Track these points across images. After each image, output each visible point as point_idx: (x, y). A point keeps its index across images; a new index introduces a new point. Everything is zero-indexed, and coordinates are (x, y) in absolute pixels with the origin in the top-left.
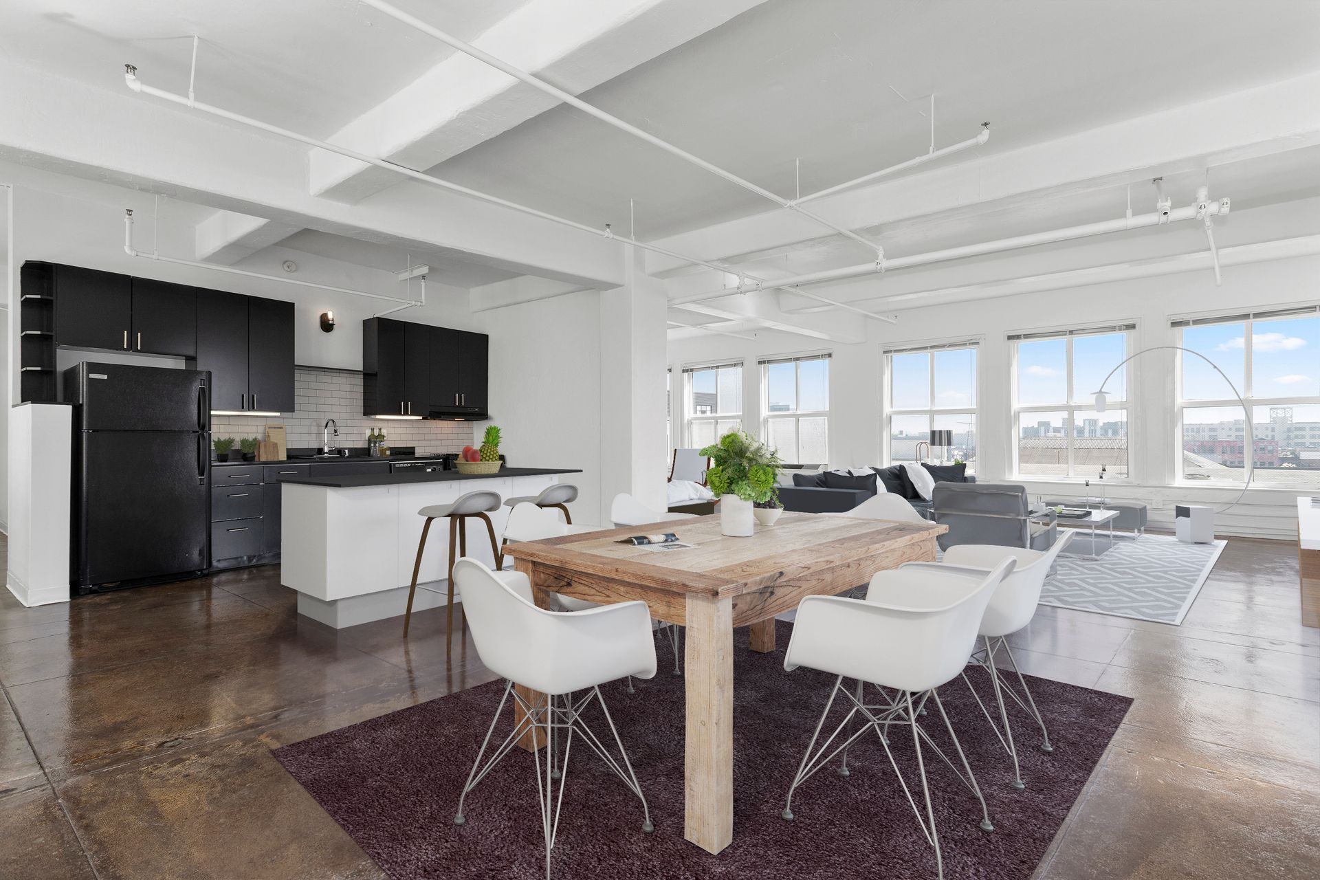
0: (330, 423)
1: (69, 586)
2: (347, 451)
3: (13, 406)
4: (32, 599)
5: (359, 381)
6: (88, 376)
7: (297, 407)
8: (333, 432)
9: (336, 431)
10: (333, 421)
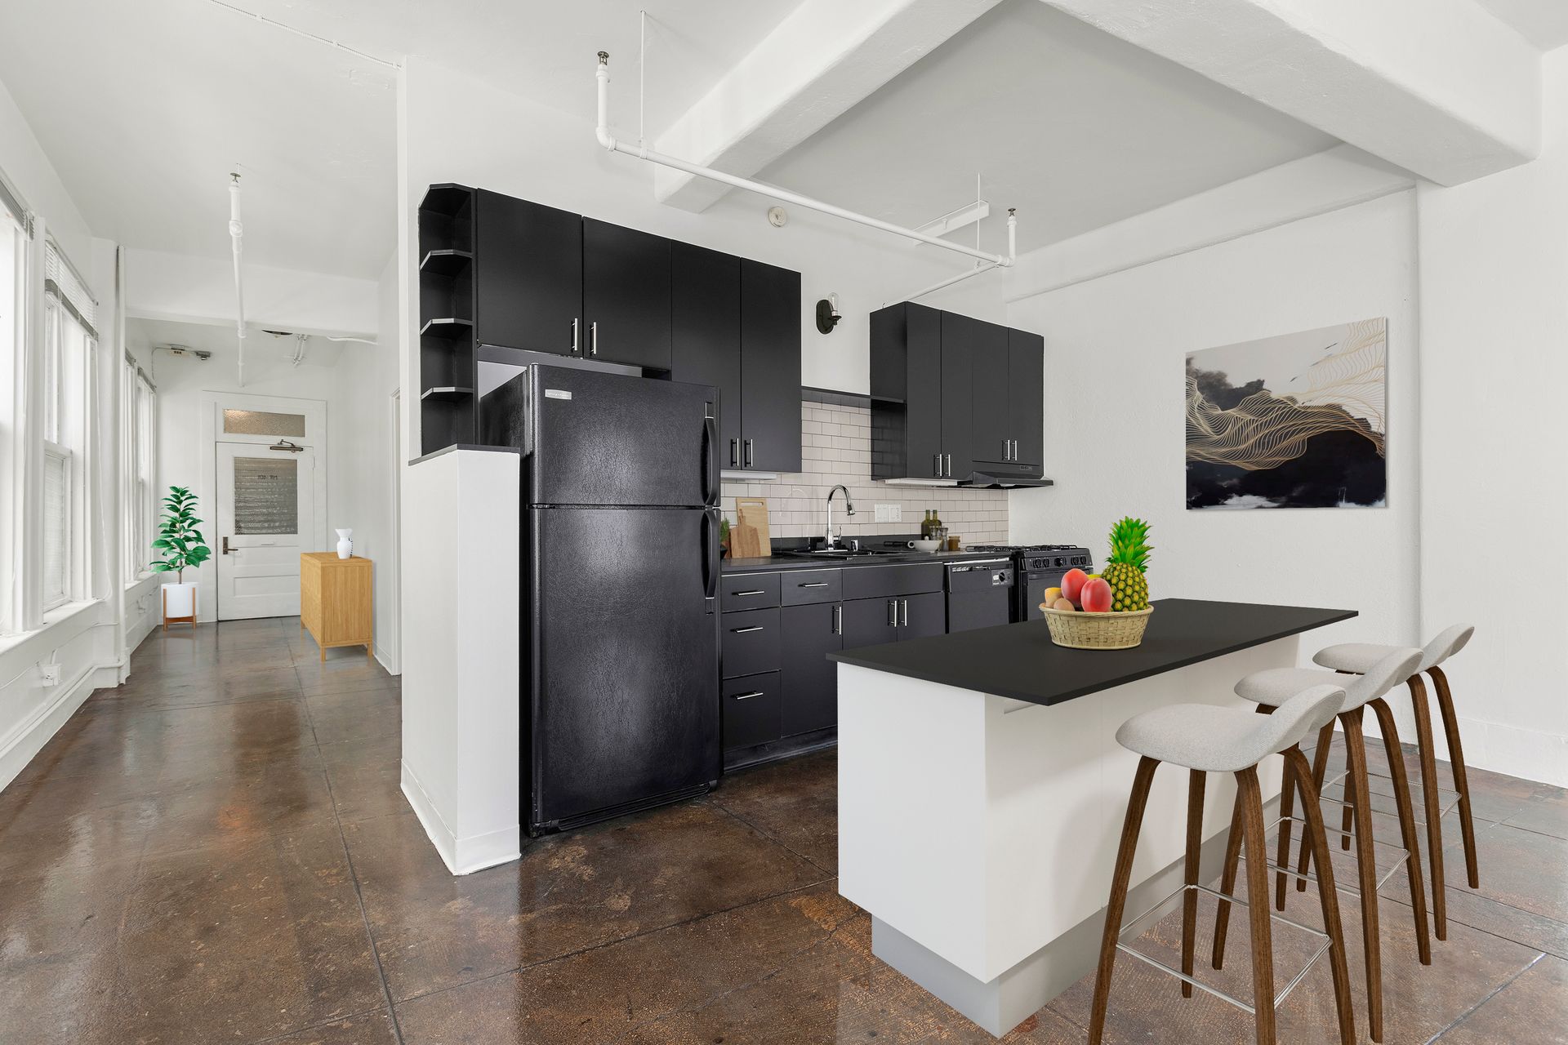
0: (839, 494)
1: (519, 825)
2: (856, 542)
3: (411, 463)
4: (462, 861)
5: (862, 419)
6: (542, 393)
7: (805, 465)
8: (846, 509)
9: (849, 507)
10: (844, 489)
